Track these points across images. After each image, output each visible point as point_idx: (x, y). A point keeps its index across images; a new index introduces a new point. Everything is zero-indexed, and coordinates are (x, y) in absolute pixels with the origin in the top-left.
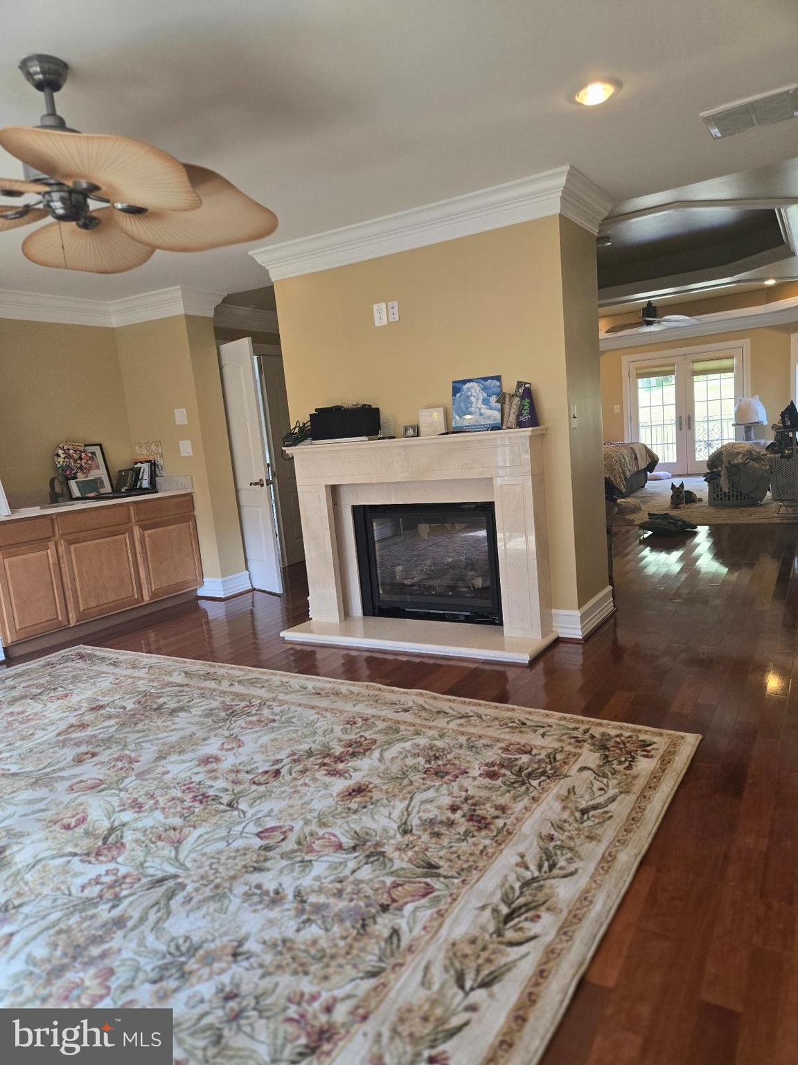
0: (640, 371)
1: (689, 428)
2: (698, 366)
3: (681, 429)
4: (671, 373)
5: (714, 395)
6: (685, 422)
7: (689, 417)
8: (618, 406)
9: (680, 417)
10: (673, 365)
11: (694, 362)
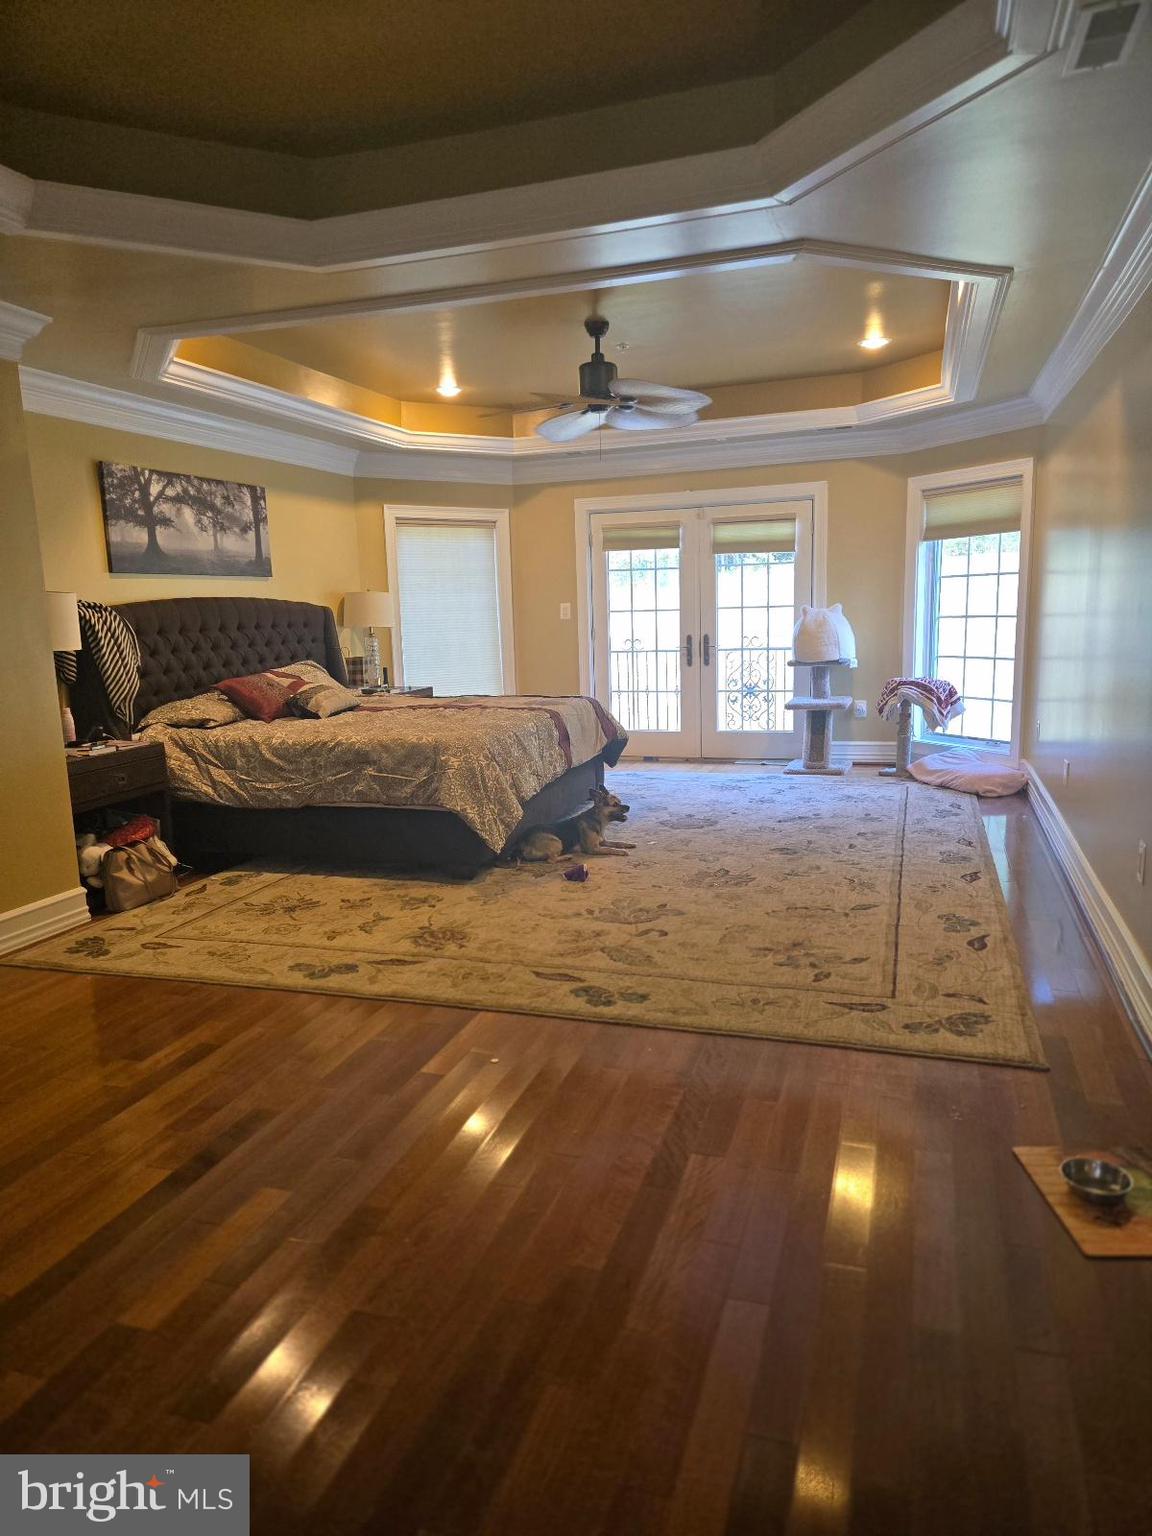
0: (613, 534)
1: (707, 662)
2: (727, 533)
3: (690, 663)
4: (671, 543)
5: (755, 595)
6: (698, 650)
7: (706, 638)
8: (568, 605)
9: (689, 639)
10: (676, 526)
11: (718, 522)
